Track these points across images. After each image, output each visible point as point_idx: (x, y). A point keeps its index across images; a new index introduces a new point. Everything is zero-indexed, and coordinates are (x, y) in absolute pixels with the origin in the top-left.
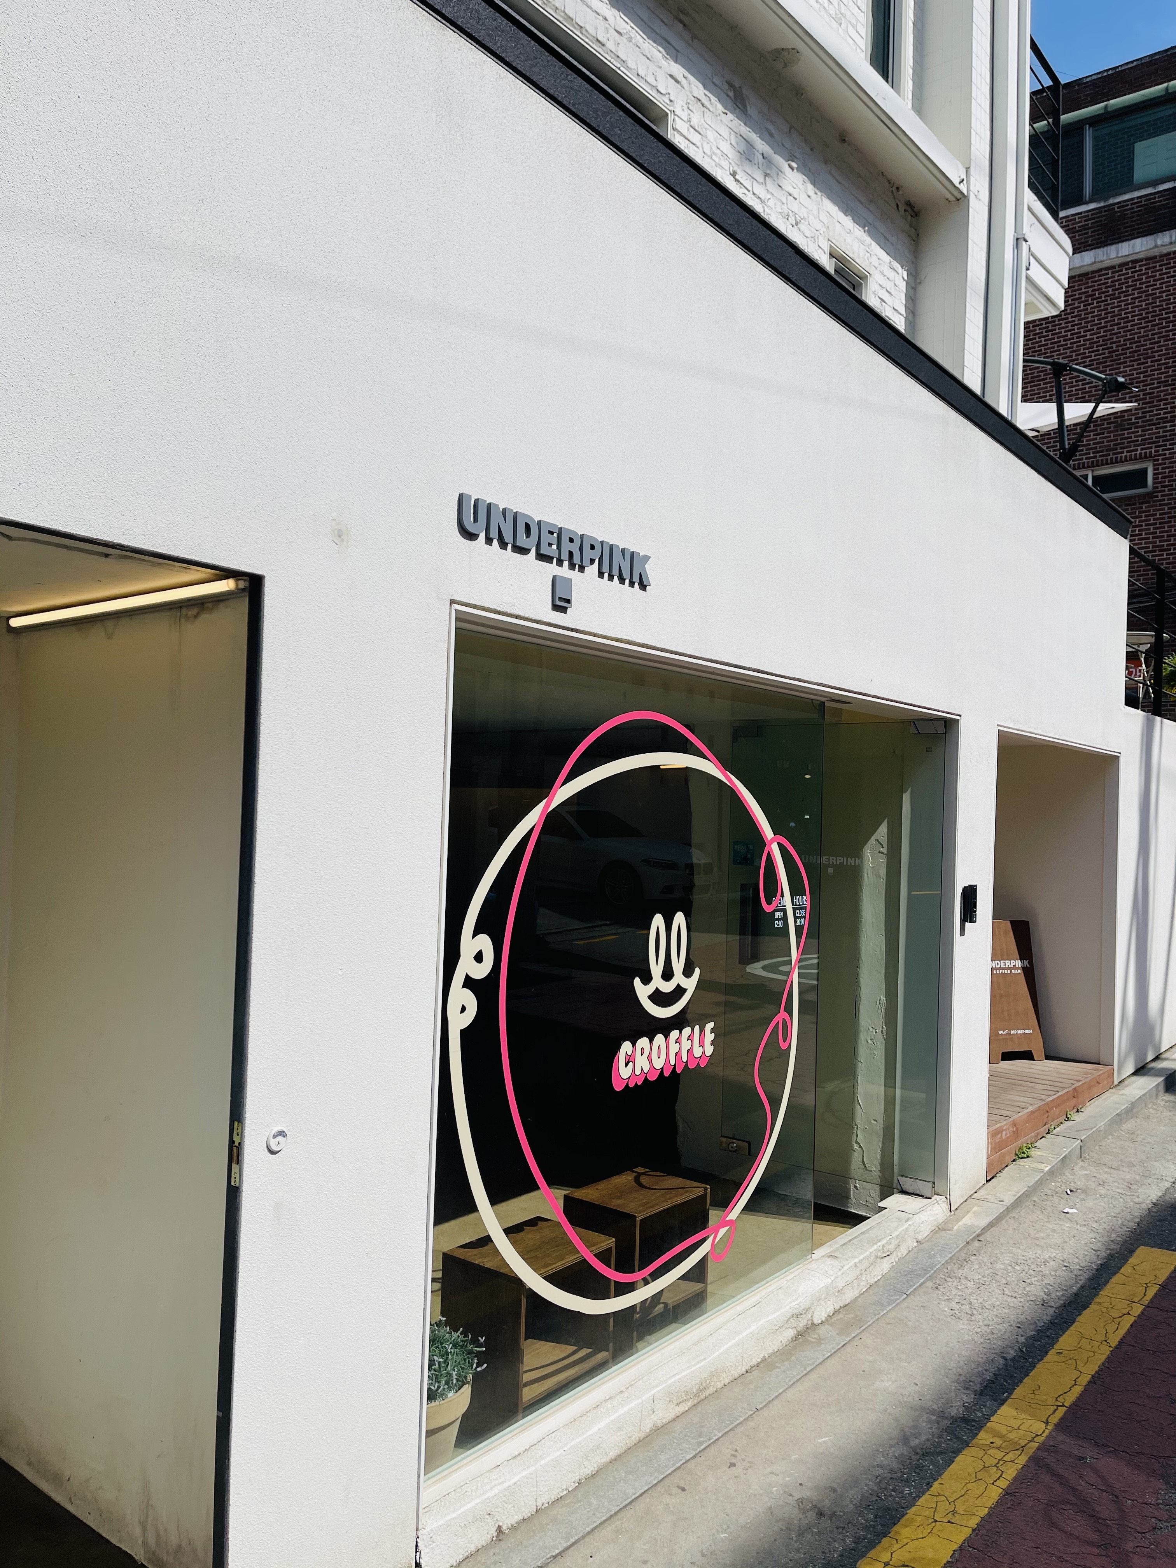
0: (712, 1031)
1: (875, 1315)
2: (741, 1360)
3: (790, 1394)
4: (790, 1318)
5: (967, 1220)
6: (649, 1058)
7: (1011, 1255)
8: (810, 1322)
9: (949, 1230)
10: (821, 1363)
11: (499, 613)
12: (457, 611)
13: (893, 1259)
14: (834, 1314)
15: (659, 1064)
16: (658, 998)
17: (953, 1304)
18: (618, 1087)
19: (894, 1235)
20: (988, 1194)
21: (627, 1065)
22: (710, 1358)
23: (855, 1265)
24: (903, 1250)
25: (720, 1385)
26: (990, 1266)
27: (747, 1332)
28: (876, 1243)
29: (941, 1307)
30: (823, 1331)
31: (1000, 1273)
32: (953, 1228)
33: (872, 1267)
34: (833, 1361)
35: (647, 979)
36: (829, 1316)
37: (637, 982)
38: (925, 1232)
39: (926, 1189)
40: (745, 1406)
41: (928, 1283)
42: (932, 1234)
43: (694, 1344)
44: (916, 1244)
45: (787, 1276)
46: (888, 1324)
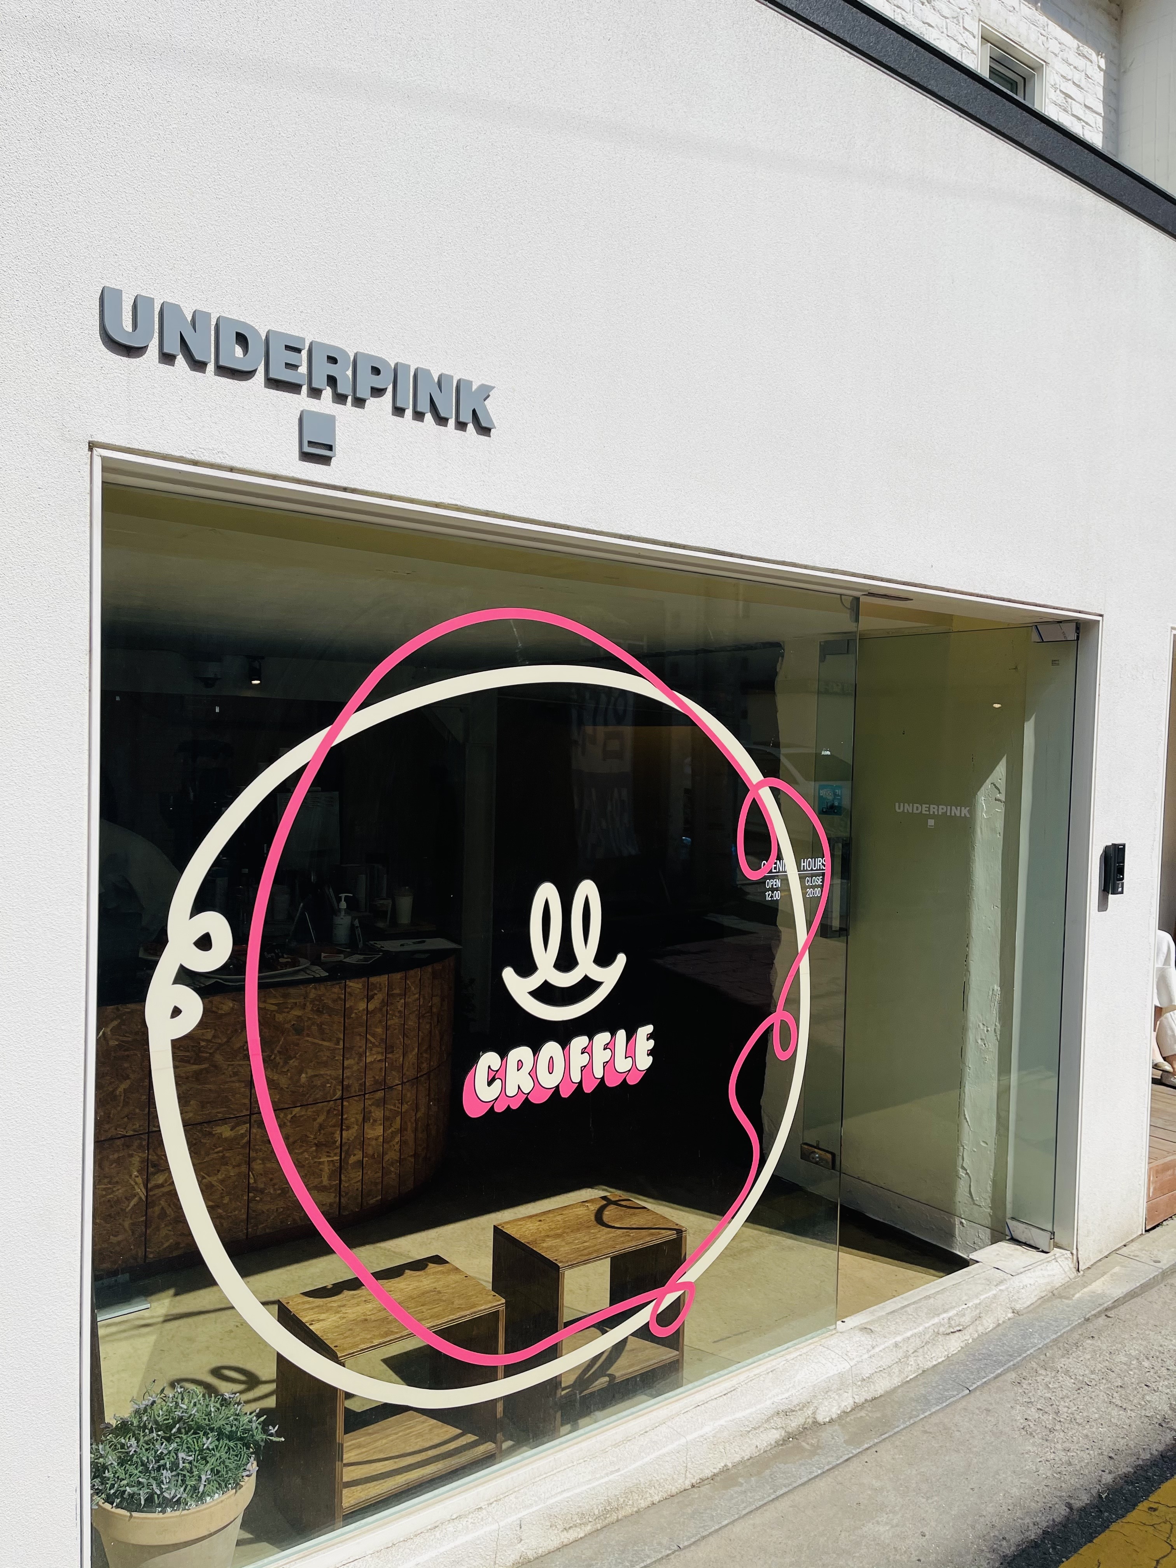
0: (650, 1037)
1: (911, 1418)
2: (683, 1471)
3: (737, 1528)
4: (773, 1416)
5: (1098, 1286)
6: (533, 1073)
7: (1144, 1343)
8: (810, 1421)
9: (1067, 1298)
10: (803, 1484)
11: (195, 463)
12: (104, 459)
13: (968, 1336)
14: (853, 1410)
15: (550, 1081)
16: (546, 993)
17: (1032, 1413)
18: (473, 1111)
19: (970, 1304)
20: (1142, 1250)
21: (490, 1083)
22: (626, 1470)
23: (896, 1345)
24: (988, 1323)
25: (643, 1504)
26: (1108, 1357)
27: (695, 1435)
28: (938, 1315)
29: (1013, 1412)
30: (825, 1435)
31: (1117, 1370)
32: (1073, 1295)
33: (929, 1346)
34: (822, 1484)
35: (527, 968)
36: (844, 1412)
37: (509, 975)
38: (1027, 1299)
39: (1042, 1240)
40: (665, 1541)
41: (1008, 1375)
42: (1039, 1302)
43: (616, 1445)
44: (1010, 1315)
45: (790, 1353)
46: (925, 1432)
